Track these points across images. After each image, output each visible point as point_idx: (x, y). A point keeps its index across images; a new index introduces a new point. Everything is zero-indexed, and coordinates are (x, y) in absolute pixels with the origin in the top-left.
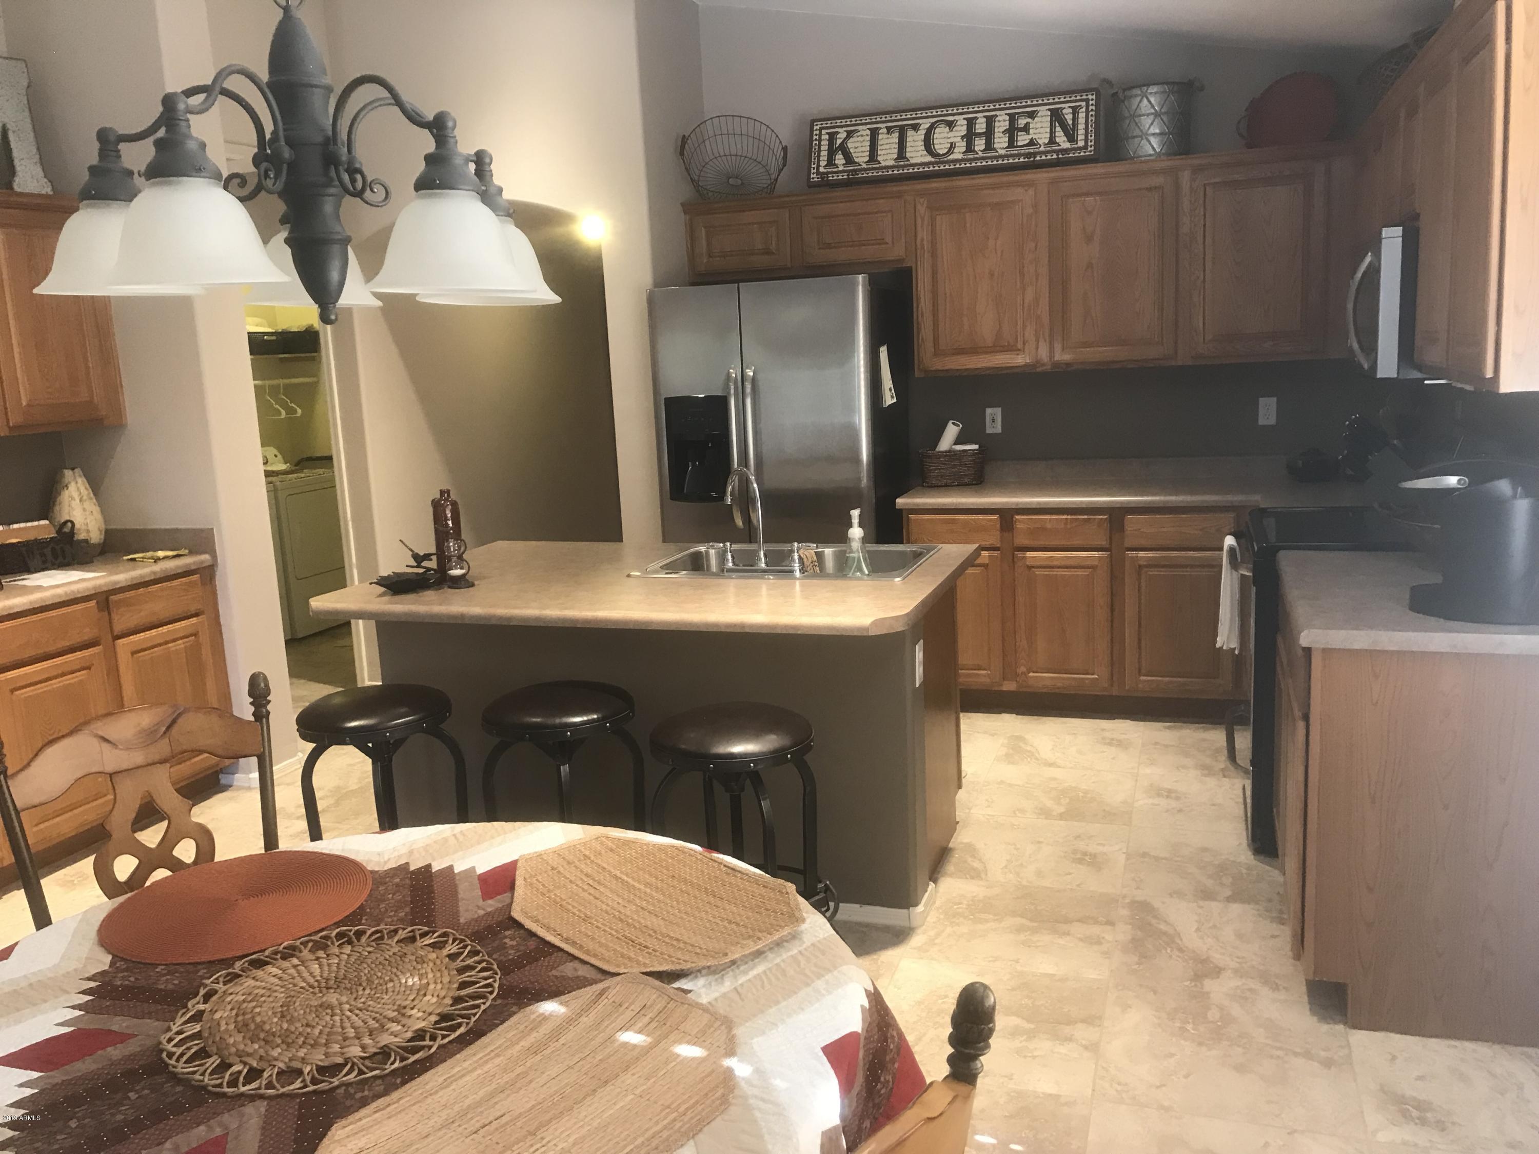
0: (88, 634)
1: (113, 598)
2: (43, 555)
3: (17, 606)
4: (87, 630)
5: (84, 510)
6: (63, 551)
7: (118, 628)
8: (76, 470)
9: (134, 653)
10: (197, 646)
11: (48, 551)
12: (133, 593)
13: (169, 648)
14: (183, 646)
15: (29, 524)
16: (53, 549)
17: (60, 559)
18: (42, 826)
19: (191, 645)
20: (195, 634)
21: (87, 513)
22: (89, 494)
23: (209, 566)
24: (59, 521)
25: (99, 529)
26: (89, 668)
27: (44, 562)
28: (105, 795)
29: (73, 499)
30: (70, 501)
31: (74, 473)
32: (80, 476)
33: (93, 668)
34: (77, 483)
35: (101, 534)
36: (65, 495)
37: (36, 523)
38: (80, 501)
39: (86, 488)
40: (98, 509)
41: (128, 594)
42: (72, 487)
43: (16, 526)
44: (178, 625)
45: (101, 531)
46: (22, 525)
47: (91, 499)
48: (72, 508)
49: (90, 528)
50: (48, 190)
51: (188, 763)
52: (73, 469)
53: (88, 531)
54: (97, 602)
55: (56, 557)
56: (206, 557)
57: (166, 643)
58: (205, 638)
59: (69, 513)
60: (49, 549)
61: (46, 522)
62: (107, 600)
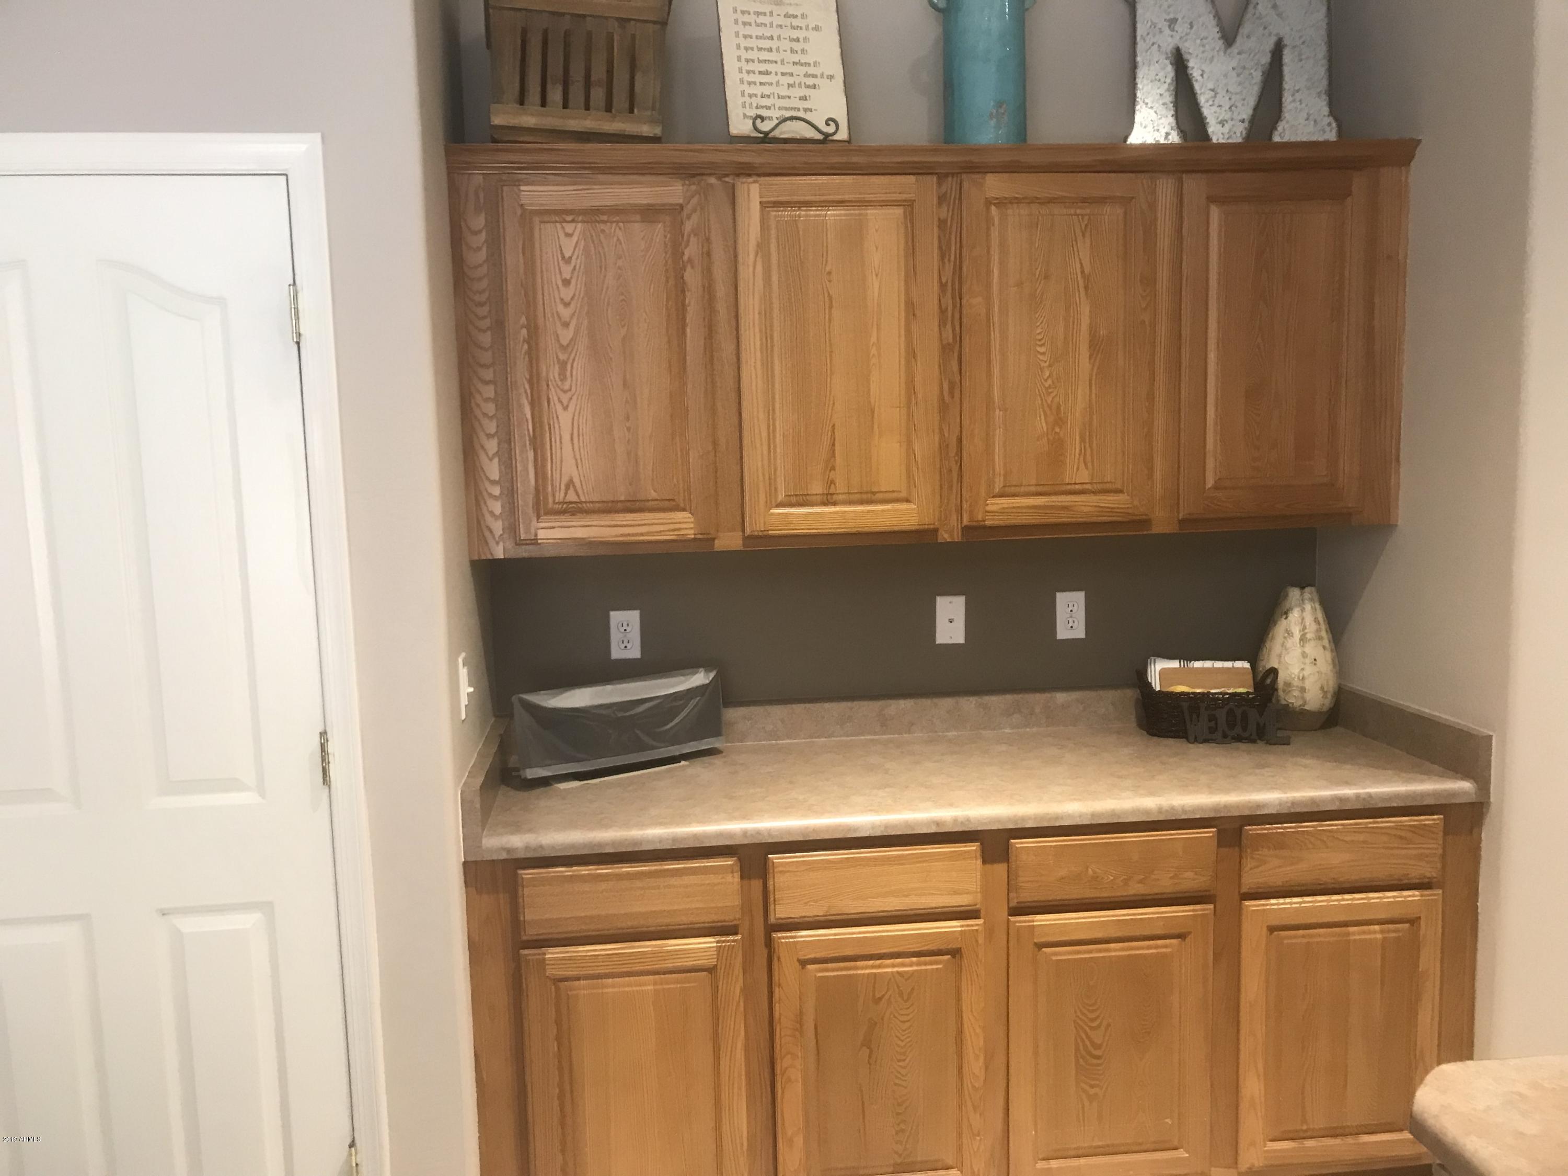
0: (1191, 881)
1: (1252, 830)
2: (1212, 718)
3: (1069, 816)
4: (1190, 874)
5: (1304, 655)
6: (1245, 716)
7: (1251, 879)
8: (1308, 589)
9: (1272, 929)
10: (1412, 946)
11: (1222, 715)
12: (1290, 827)
13: (1348, 934)
14: (1379, 936)
15: (1219, 664)
16: (1231, 712)
17: (1238, 730)
18: (1054, 1164)
19: (1398, 938)
20: (1413, 922)
21: (1308, 661)
22: (1319, 630)
23: (1472, 804)
24: (1265, 666)
25: (1322, 688)
26: (1181, 936)
27: (1212, 730)
28: (1176, 1149)
29: (1289, 633)
30: (1285, 638)
31: (1302, 594)
32: (1312, 600)
33: (1188, 940)
34: (1303, 610)
35: (1325, 697)
36: (1282, 626)
37: (1228, 664)
38: (1301, 640)
39: (1316, 620)
40: (1328, 655)
41: (1277, 828)
42: (1295, 615)
43: (1198, 664)
44: (1374, 897)
45: (1325, 693)
46: (1208, 664)
47: (1320, 638)
48: (1286, 650)
49: (1308, 684)
50: (1332, 136)
51: (1350, 1140)
52: (1302, 588)
53: (1303, 690)
54: (1219, 832)
55: (1231, 725)
56: (1463, 786)
57: (1346, 924)
58: (1431, 933)
59: (1280, 656)
60: (1224, 711)
61: (1246, 665)
62: (1240, 829)
